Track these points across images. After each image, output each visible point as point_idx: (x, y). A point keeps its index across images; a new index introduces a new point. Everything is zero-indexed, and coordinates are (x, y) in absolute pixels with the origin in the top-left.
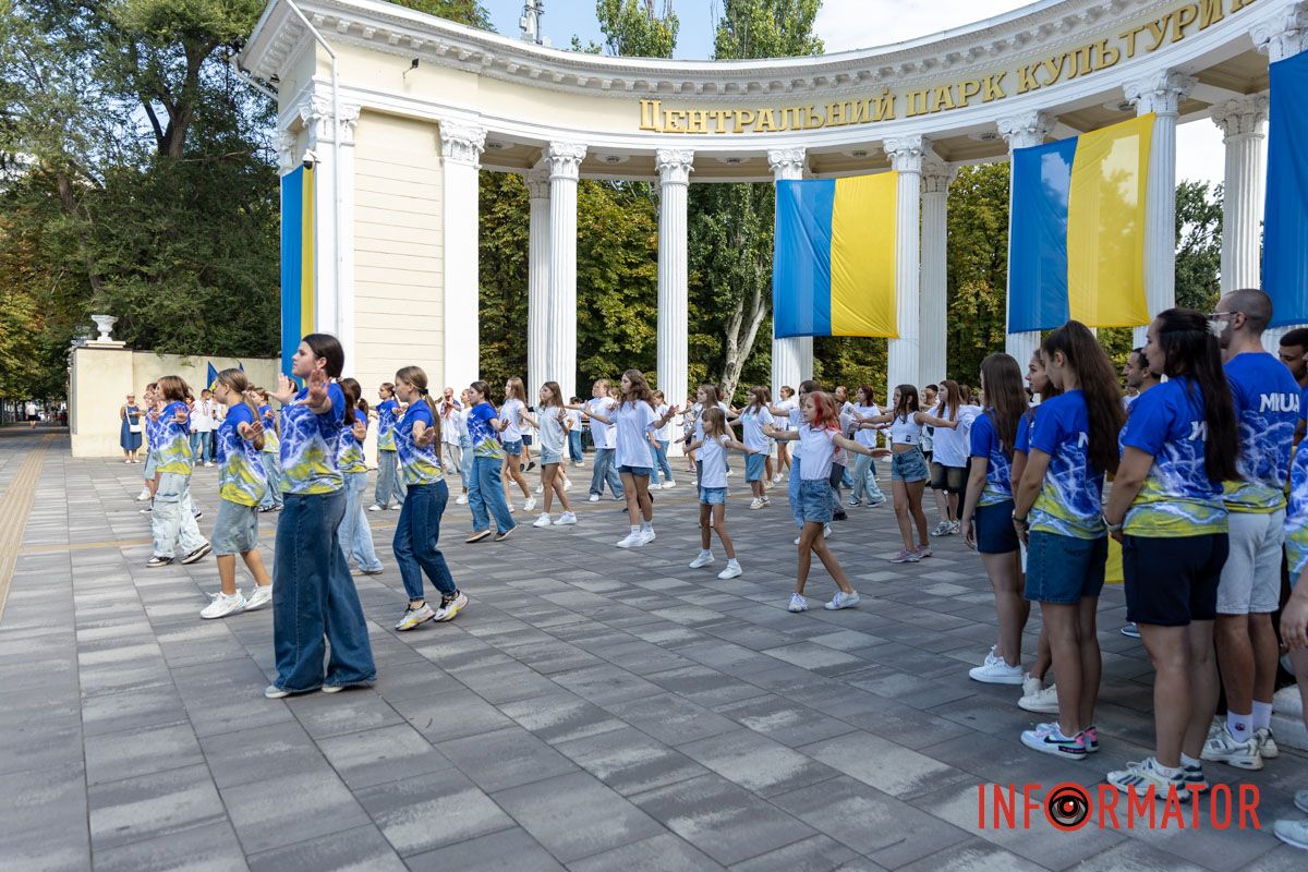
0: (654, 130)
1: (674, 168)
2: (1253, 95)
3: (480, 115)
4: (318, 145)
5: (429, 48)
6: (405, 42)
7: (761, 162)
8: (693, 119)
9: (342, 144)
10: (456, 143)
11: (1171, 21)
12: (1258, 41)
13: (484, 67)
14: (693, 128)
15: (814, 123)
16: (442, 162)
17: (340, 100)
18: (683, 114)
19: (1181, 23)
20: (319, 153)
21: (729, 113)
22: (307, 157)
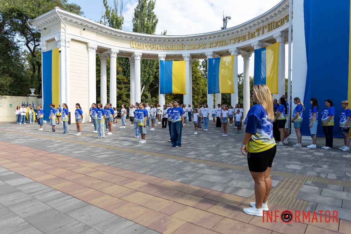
0: (134, 47)
1: (138, 56)
2: (248, 52)
3: (97, 42)
4: (61, 47)
5: (87, 26)
6: (81, 24)
7: (156, 56)
8: (142, 46)
9: (67, 47)
10: (92, 48)
11: (237, 39)
12: (252, 45)
13: (98, 31)
14: (142, 48)
15: (167, 49)
16: (88, 52)
17: (67, 37)
18: (140, 45)
19: (239, 40)
20: (62, 49)
21: (150, 45)
22: (60, 50)
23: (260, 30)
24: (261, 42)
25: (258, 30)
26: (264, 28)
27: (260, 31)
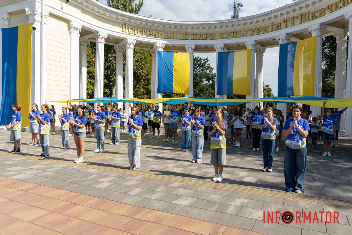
0: (126, 32)
1: (131, 44)
3: (81, 20)
4: (36, 22)
8: (136, 31)
9: (45, 24)
10: (75, 28)
11: (256, 30)
12: (277, 39)
13: (83, 6)
14: (136, 33)
15: (167, 37)
16: (70, 34)
17: (44, 9)
18: (133, 29)
19: (258, 31)
20: (36, 25)
21: (146, 31)
22: (34, 26)
23: (288, 20)
24: (288, 35)
25: (286, 21)
26: (295, 18)
27: (288, 23)
